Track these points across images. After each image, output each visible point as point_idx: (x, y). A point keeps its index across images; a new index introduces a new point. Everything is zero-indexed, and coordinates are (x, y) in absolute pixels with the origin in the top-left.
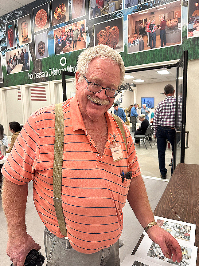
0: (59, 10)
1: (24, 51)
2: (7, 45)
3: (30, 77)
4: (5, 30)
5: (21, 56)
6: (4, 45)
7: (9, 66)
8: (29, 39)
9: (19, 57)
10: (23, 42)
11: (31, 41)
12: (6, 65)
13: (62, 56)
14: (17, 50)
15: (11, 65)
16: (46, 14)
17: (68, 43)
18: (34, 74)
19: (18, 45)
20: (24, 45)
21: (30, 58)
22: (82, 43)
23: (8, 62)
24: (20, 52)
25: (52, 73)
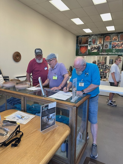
0: (115, 37)
1: (99, 46)
2: (92, 43)
3: (100, 53)
4: (92, 39)
5: (97, 47)
6: (90, 43)
7: (91, 49)
8: (102, 43)
9: (96, 47)
10: (99, 43)
11: (103, 44)
12: (90, 49)
13: (114, 49)
14: (96, 45)
15: (92, 49)
16: (110, 38)
17: (116, 47)
18: (102, 53)
19: (97, 44)
20: (99, 44)
21: (101, 48)
22: (121, 47)
23: (91, 48)
24: (97, 46)
25: (109, 53)
